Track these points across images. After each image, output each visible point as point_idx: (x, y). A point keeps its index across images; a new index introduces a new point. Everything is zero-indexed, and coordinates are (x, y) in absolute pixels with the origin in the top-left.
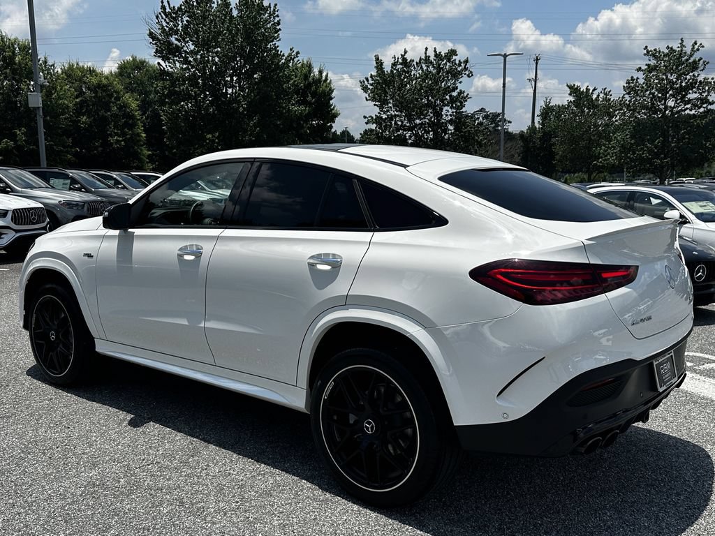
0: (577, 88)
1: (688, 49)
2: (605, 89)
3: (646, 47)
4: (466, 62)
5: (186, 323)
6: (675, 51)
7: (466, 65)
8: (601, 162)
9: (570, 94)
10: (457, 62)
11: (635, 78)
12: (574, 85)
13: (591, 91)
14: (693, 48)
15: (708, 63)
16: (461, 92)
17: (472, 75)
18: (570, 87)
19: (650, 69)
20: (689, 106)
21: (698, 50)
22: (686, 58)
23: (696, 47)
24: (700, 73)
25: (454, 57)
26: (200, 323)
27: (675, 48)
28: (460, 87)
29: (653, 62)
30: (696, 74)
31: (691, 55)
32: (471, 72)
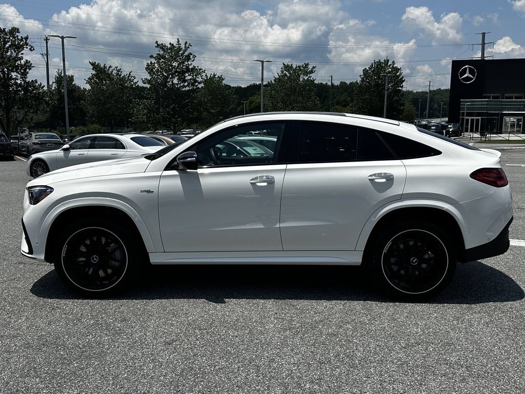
0: (98, 65)
1: (183, 46)
2: (117, 67)
3: (157, 42)
4: (27, 38)
5: (262, 227)
6: (175, 47)
7: (26, 41)
8: (134, 120)
9: (93, 69)
10: (20, 38)
11: (153, 62)
12: (95, 63)
13: (107, 68)
14: (185, 46)
15: (196, 56)
16: (27, 62)
17: (34, 49)
18: (92, 64)
19: (159, 57)
20: (186, 84)
21: (188, 47)
22: (182, 52)
23: (187, 46)
24: (192, 63)
25: (17, 34)
26: (276, 224)
27: (175, 45)
28: (26, 58)
29: (162, 52)
30: (190, 63)
31: (185, 51)
32: (32, 47)
